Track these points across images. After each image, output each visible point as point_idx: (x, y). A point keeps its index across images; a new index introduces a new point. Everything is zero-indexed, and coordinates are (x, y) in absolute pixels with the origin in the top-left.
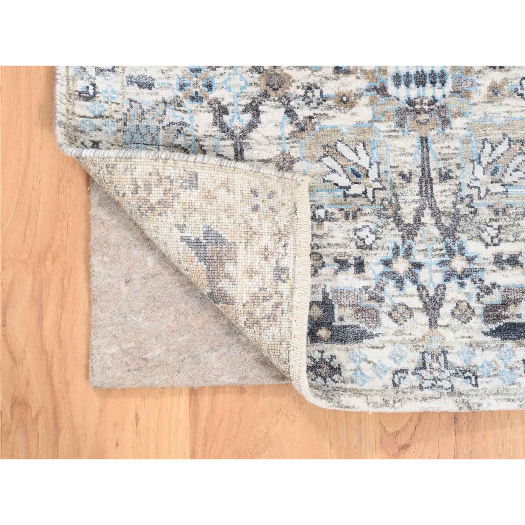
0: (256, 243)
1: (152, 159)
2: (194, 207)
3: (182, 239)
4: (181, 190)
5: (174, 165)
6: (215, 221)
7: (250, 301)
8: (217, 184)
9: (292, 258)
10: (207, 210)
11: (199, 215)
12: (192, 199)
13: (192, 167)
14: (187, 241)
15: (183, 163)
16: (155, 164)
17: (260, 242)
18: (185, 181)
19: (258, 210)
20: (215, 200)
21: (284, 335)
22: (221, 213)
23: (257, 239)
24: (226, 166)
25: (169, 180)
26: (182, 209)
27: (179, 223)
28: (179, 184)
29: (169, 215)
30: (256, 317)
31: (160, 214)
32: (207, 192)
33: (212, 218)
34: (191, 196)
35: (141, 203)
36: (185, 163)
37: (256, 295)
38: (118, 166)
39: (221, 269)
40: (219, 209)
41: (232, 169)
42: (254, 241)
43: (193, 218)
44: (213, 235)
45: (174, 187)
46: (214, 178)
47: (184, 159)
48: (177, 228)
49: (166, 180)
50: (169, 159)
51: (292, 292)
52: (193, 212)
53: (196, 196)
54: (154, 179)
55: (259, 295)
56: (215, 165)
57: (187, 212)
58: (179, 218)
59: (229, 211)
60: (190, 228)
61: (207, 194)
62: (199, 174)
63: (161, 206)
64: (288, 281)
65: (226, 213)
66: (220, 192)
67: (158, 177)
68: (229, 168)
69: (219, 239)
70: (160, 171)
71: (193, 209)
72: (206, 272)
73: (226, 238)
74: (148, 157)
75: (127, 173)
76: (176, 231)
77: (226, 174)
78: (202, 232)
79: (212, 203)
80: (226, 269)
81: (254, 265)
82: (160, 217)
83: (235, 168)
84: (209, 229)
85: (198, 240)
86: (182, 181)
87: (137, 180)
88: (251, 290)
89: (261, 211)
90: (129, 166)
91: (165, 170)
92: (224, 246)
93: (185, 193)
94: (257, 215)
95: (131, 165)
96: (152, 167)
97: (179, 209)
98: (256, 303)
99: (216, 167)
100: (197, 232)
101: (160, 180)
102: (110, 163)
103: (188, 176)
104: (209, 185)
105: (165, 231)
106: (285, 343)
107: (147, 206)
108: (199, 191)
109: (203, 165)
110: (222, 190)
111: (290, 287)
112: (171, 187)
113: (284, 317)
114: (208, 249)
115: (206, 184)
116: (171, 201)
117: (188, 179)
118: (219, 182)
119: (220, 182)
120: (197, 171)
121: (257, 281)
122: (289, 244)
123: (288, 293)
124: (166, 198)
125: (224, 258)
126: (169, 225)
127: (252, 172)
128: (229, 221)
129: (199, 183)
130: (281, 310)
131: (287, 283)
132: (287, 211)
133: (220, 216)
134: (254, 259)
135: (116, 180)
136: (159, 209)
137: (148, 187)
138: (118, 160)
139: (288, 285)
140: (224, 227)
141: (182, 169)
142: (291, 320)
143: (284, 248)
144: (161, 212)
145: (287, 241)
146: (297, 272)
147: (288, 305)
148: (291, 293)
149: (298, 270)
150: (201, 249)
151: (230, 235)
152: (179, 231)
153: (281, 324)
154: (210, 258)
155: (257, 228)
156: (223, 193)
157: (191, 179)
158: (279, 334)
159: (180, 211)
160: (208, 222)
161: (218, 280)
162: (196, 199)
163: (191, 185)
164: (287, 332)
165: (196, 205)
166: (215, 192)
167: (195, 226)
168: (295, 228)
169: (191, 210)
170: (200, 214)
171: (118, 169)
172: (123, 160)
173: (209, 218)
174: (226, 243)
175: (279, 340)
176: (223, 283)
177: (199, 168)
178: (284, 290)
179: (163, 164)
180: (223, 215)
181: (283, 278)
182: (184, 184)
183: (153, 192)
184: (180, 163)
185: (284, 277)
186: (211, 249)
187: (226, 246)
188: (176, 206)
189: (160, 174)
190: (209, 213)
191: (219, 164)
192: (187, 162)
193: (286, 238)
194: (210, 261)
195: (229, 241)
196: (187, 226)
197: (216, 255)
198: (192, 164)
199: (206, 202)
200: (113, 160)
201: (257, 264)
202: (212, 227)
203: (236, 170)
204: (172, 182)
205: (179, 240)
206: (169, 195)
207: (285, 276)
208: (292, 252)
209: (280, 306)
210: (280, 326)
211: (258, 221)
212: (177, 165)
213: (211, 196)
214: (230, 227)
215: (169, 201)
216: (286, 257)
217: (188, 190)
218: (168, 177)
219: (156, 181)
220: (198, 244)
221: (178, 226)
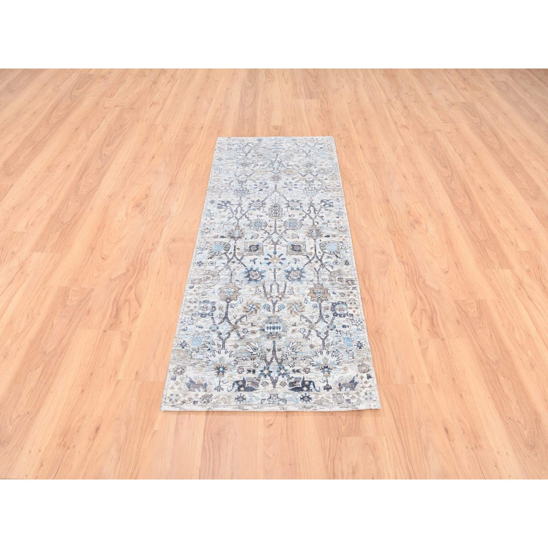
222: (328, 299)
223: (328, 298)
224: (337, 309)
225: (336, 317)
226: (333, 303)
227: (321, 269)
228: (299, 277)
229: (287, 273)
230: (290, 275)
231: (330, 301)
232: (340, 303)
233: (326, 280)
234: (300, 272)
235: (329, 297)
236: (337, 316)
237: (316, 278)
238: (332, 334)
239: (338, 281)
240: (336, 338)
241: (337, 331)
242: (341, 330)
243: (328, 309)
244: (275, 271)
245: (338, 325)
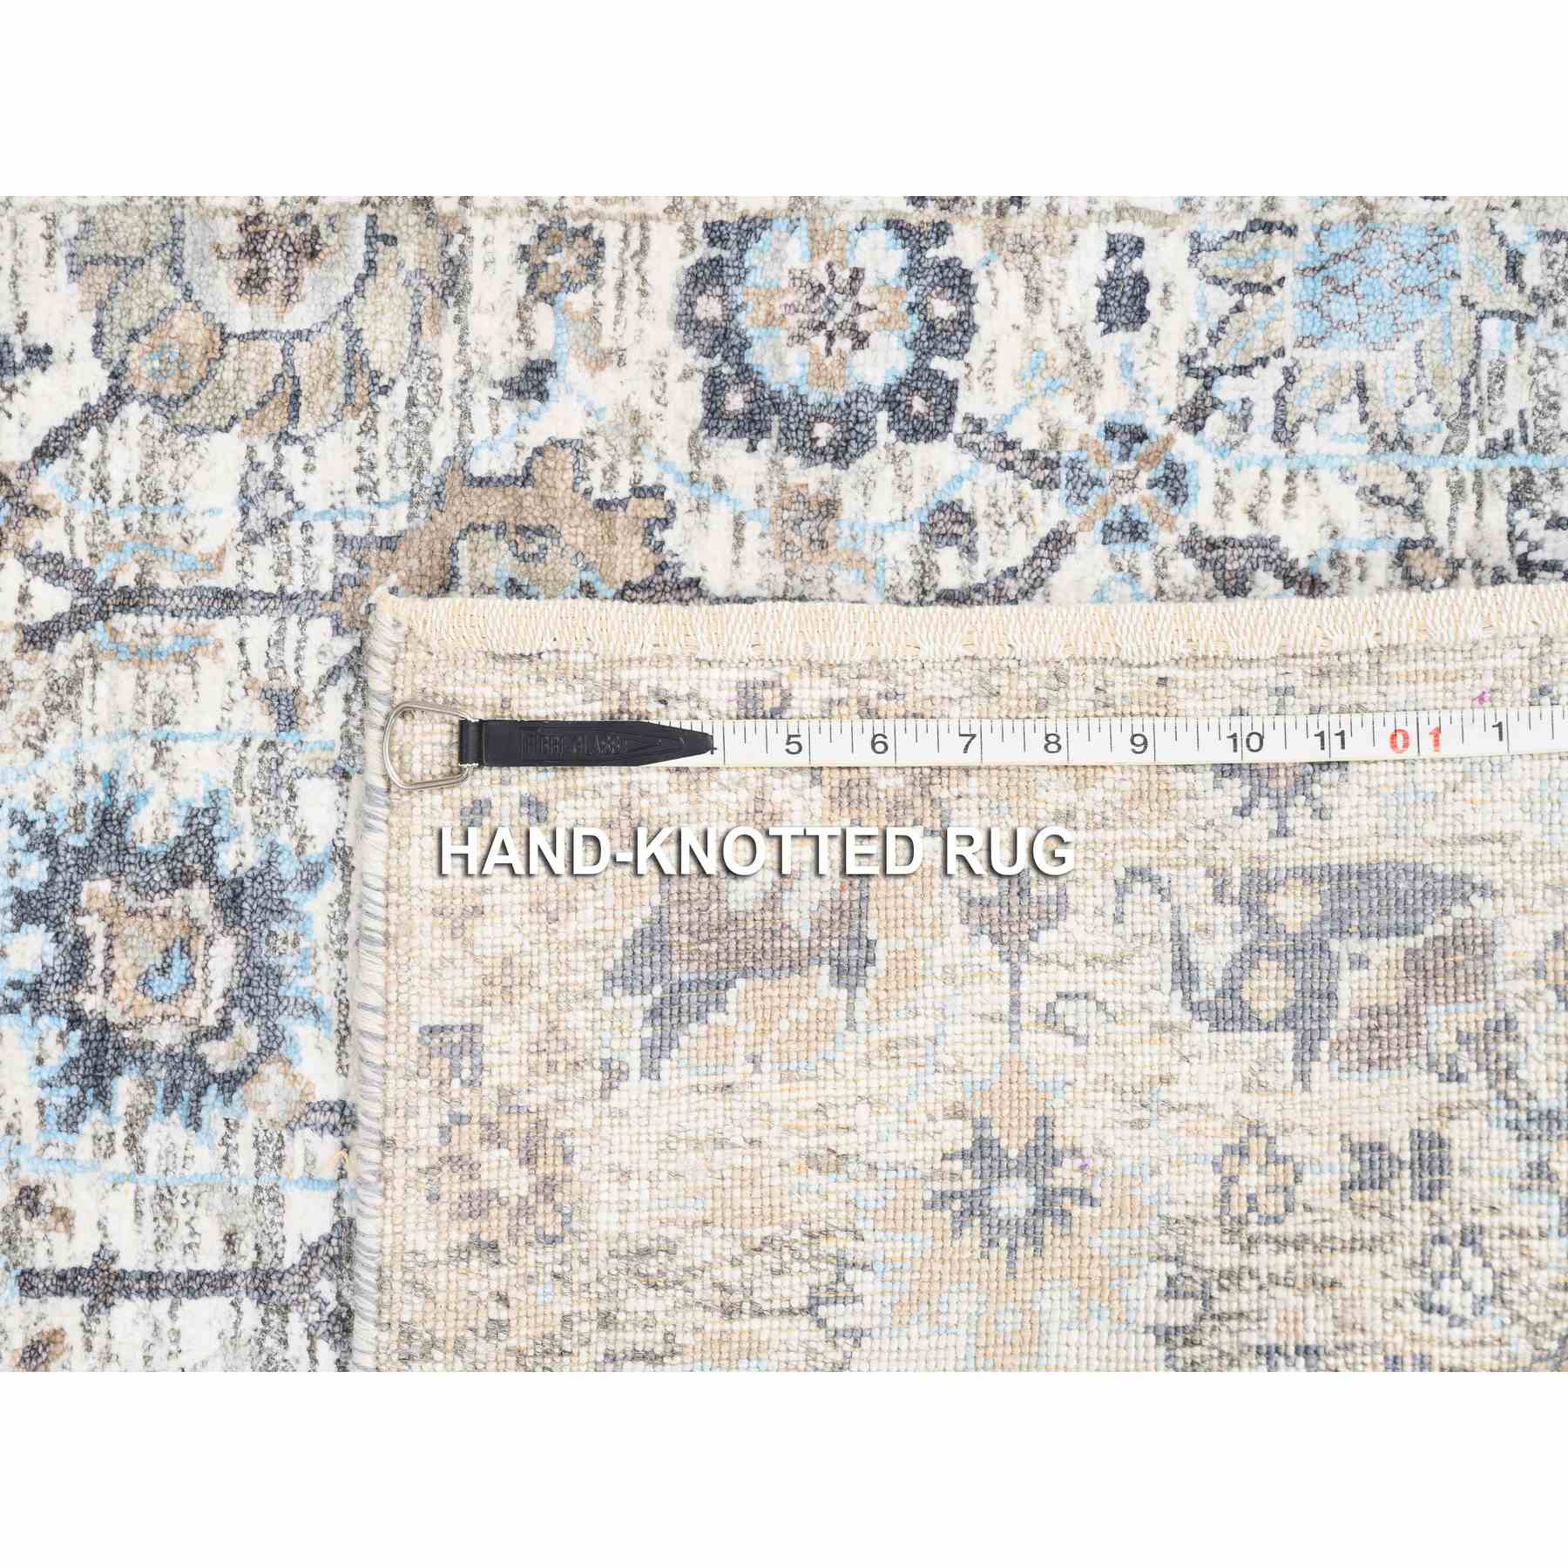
0: (661, 804)
1: (384, 1194)
2: (543, 1036)
3: (651, 1071)
4: (486, 1083)
5: (401, 1112)
6: (590, 955)
7: (855, 813)
8: (459, 954)
9: (704, 674)
10: (554, 988)
11: (569, 1016)
12: (515, 1042)
13: (402, 1048)
14: (656, 1053)
15: (391, 1082)
16: (399, 1183)
17: (654, 791)
18: (455, 1070)
19: (542, 798)
20: (516, 960)
21: (967, 684)
22: (562, 937)
23: (645, 802)
24: (387, 920)
25: (455, 1129)
26: (553, 1077)
27: (598, 1085)
28: (466, 1092)
29: (569, 1124)
30: (909, 789)
31: (567, 1158)
32: (489, 990)
33: (582, 966)
34: (505, 1048)
35: (531, 1230)
36: (390, 1073)
37: (836, 793)
38: (406, 1318)
39: (751, 925)
40: (549, 944)
41: (393, 897)
42: (654, 812)
43: (579, 1035)
44: (638, 961)
45: (476, 1111)
46: (437, 964)
47: (379, 1078)
48: (615, 1094)
49: (455, 1140)
50: (381, 1133)
51: (822, 669)
52: (562, 1035)
53: (506, 1028)
54: (452, 1185)
55: (835, 783)
56: (388, 965)
57: (560, 1058)
58: (579, 1086)
59: (552, 907)
60: (615, 1044)
61: (497, 991)
62: (427, 1021)
63: (540, 1152)
64: (785, 685)
65: (562, 916)
66: (488, 942)
67: (446, 1168)
68: (393, 909)
69: (651, 937)
70: (423, 1163)
71: (552, 1036)
72: (759, 981)
73: (647, 912)
74: (375, 1208)
75: (431, 1285)
76: (624, 1095)
77: (417, 920)
78: (627, 1001)
79: (526, 972)
80: (750, 907)
81: (733, 807)
82: (576, 1158)
83: (388, 888)
84: (618, 974)
85: (654, 1014)
86: (456, 1082)
87: (454, 1246)
88: (818, 813)
89: (542, 788)
90: (409, 1277)
91: (422, 1143)
92: (675, 918)
93: (495, 1071)
94: (561, 805)
95: (405, 1270)
96: (412, 1191)
97: (552, 1088)
98: (863, 793)
99: (393, 959)
100: (626, 1019)
101: (456, 1162)
102: (394, 1347)
103: (435, 1062)
104: (462, 982)
105: (626, 1139)
106: (995, 681)
107: (541, 1208)
108: (487, 1019)
109: (392, 1009)
110: (477, 934)
111: (806, 673)
112: (475, 1119)
113: (910, 689)
114: (685, 977)
115: (459, 994)
116: (524, 1117)
117: (447, 1062)
118: (452, 949)
119: (448, 943)
120: (415, 1030)
121: (786, 794)
122: (654, 683)
123: (827, 681)
124: (514, 1135)
125: (715, 915)
126: (606, 1121)
127: (393, 820)
128: (590, 904)
129: (458, 1021)
130: (883, 702)
131: (791, 688)
132: (532, 692)
133: (571, 939)
134: (714, 808)
135: (451, 1324)
136: (550, 1160)
137: (477, 1205)
138: (386, 1318)
139: (796, 683)
140: (609, 923)
141: (412, 1084)
142: (917, 665)
143: (670, 702)
144: (559, 1151)
145: (643, 691)
146: (753, 653)
147: (869, 677)
148: (827, 670)
149: (744, 650)
150: (684, 1001)
151: (637, 901)
152: (623, 1085)
153: (931, 698)
154: (713, 967)
155: (606, 804)
156: (488, 931)
157: (446, 1050)
158: (966, 702)
159: (557, 1082)
160: (592, 979)
161: (786, 933)
162: (515, 1027)
163: (467, 1048)
164: (957, 675)
165: (534, 1025)
166: (487, 962)
167: (607, 1025)
168: (589, 658)
169: (553, 1045)
170: (569, 1010)
171: (418, 1317)
172: (386, 1299)
173: (580, 978)
174: (665, 911)
175: (984, 701)
176: (795, 915)
177: (403, 1020)
178: (816, 694)
179: (400, 1152)
180: (570, 928)
181: (777, 703)
182: (466, 1074)
183: (493, 1185)
184: (390, 1094)
185: (770, 699)
186: (685, 965)
187: (674, 910)
188: (542, 1100)
189: (435, 1161)
190: (563, 979)
191: (382, 950)
192: (386, 1066)
193: (633, 695)
194: (724, 965)
195: (656, 900)
196: (606, 1054)
197: (704, 947)
198: (391, 1048)
199: (525, 990)
200: (384, 1337)
201: (733, 797)
202: (609, 965)
203: (393, 881)
204: (460, 1120)
205: (655, 1085)
206: (503, 1127)
207: (768, 693)
208: (684, 672)
209: (873, 705)
210: (938, 701)
211: (580, 802)
212: (401, 1104)
213: (503, 974)
214: (610, 902)
215: (523, 1125)
216: (704, 693)
217: (487, 1058)
218: (444, 1131)
219: (457, 1177)
220: (667, 1012)
221: (607, 1089)
222: (638, 491)
223: (622, 489)
224: (818, 373)
225: (967, 403)
226: (715, 418)
227: (49, 537)
228: (200, 899)
229: (125, 1088)
230: (167, 1036)
231: (680, 459)
232: (709, 308)
233: (275, 483)
234: (105, 886)
235: (596, 469)
236: (952, 387)
237: (225, 628)
238: (1244, 485)
239: (288, 297)
240: (1307, 439)
241: (1194, 418)
242: (1187, 361)
243: (829, 508)
244: (66, 1282)
245: (1094, 379)
